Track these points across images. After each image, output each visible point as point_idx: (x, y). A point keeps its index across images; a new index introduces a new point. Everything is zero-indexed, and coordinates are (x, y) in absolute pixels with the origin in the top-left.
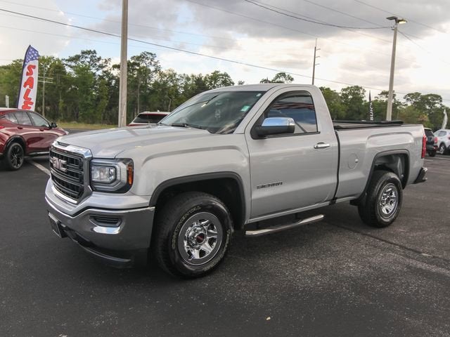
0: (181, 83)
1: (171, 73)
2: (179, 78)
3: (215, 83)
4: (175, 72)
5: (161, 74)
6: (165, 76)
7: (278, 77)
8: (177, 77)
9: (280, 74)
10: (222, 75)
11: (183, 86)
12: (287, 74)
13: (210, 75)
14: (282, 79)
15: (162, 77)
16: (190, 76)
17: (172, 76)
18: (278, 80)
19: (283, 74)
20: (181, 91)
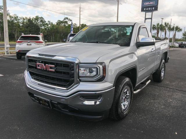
0: (21, 21)
1: (15, 16)
2: (20, 18)
3: (37, 21)
4: (17, 16)
5: (10, 17)
6: (13, 17)
7: (65, 19)
8: (19, 18)
9: (66, 18)
10: (40, 18)
11: (22, 22)
12: (69, 18)
13: (35, 18)
14: (67, 20)
15: (11, 18)
16: (25, 18)
17: (16, 18)
18: (65, 20)
19: (67, 18)
20: (21, 25)
